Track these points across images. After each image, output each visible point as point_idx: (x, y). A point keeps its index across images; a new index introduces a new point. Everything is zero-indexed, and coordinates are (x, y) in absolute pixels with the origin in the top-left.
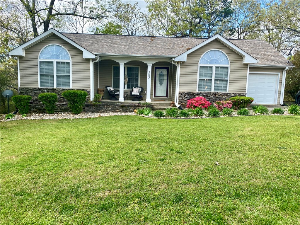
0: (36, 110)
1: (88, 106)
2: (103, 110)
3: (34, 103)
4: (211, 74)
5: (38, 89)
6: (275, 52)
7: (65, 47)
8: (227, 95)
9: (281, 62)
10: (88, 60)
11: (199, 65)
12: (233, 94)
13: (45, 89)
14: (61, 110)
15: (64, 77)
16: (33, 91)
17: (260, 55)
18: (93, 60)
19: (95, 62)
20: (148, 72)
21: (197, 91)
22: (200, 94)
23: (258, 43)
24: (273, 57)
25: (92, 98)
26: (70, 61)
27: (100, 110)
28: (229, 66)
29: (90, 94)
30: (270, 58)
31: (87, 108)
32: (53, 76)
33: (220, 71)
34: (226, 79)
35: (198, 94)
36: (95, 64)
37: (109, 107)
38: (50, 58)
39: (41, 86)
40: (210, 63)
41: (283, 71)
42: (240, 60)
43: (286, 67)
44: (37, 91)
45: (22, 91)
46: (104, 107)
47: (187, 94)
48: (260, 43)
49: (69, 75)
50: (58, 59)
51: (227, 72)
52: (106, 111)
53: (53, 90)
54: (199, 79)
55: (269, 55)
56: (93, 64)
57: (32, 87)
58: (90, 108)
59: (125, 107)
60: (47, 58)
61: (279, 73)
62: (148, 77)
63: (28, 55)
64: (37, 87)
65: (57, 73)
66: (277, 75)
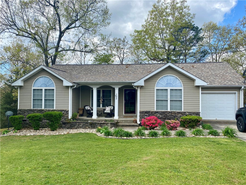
0: (28, 126)
1: (64, 123)
2: (76, 127)
3: (28, 121)
4: (167, 95)
5: (31, 110)
6: (233, 73)
7: (51, 78)
8: (182, 114)
9: (238, 82)
10: (67, 87)
11: (156, 88)
12: (188, 112)
13: (35, 110)
14: (46, 127)
15: (49, 101)
16: (27, 112)
17: (218, 76)
18: (71, 87)
19: (73, 88)
20: (116, 94)
21: (155, 110)
22: (157, 112)
24: (230, 78)
25: (70, 116)
26: (55, 88)
27: (73, 127)
28: (182, 88)
29: (68, 114)
30: (228, 78)
31: (63, 125)
32: (42, 100)
33: (174, 93)
34: (180, 99)
35: (156, 113)
36: (73, 89)
37: (80, 124)
38: (41, 87)
39: (33, 107)
40: (165, 86)
41: (240, 90)
42: (193, 83)
43: (242, 87)
44: (30, 111)
46: (76, 124)
47: (146, 112)
49: (53, 99)
50: (47, 86)
51: (181, 94)
52: (78, 127)
53: (41, 111)
54: (156, 100)
55: (227, 76)
56: (72, 90)
57: (27, 108)
58: (66, 126)
59: (93, 124)
60: (39, 87)
61: (237, 92)
62: (115, 98)
63: (25, 84)
64: (30, 108)
65: (45, 98)
66: (235, 93)
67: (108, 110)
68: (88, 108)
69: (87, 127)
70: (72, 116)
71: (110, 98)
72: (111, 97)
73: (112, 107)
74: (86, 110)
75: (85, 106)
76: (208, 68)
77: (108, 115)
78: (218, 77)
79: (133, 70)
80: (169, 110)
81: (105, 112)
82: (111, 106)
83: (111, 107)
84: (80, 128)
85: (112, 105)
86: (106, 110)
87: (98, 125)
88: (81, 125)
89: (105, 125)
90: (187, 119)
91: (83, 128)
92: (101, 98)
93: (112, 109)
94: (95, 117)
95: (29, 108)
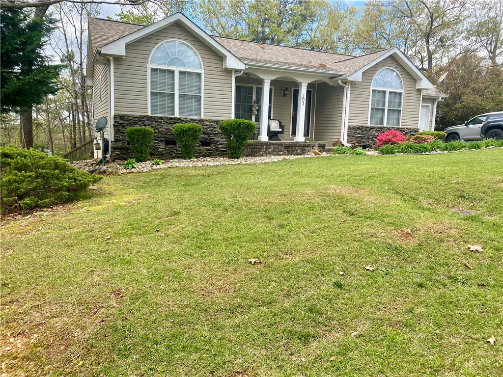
2: (261, 153)
4: (384, 102)
7: (194, 47)
8: (401, 131)
10: (229, 71)
11: (372, 88)
13: (161, 118)
15: (189, 99)
16: (141, 121)
18: (237, 71)
19: (237, 75)
21: (369, 125)
26: (202, 72)
27: (256, 153)
28: (402, 91)
32: (173, 95)
33: (394, 98)
34: (399, 109)
35: (372, 129)
38: (170, 64)
40: (384, 86)
41: (434, 103)
42: (414, 84)
47: (359, 128)
49: (200, 95)
50: (184, 65)
51: (401, 100)
54: (371, 108)
56: (235, 78)
57: (138, 114)
60: (165, 64)
61: (430, 105)
64: (145, 114)
65: (180, 91)
69: (281, 153)
77: (273, 136)
80: (385, 125)
84: (269, 155)
87: (298, 149)
88: (270, 150)
89: (309, 148)
91: (274, 155)
92: (254, 103)
94: (265, 137)
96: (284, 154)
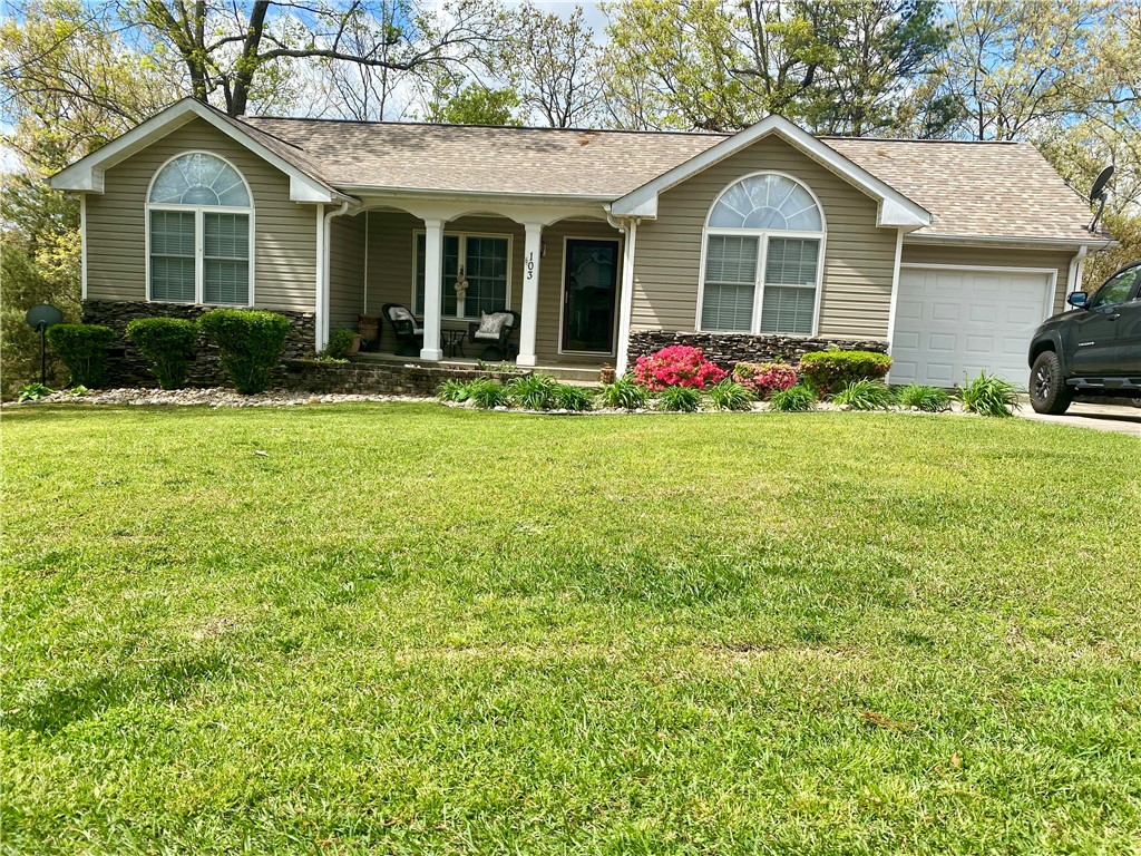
0: (134, 378)
1: (296, 368)
2: (347, 386)
3: (129, 354)
4: (753, 267)
5: (142, 309)
6: (1054, 191)
7: (234, 163)
8: (809, 347)
9: (1065, 228)
10: (309, 209)
11: (707, 231)
13: (165, 307)
14: (215, 381)
15: (227, 267)
16: (128, 312)
17: (987, 198)
18: (328, 208)
19: (333, 214)
20: (527, 255)
21: (697, 329)
22: (706, 339)
23: (997, 154)
24: (1037, 208)
25: (321, 339)
26: (251, 211)
27: (335, 385)
28: (822, 236)
29: (313, 330)
30: (1025, 210)
31: (293, 376)
32: (192, 261)
33: (787, 256)
34: (809, 285)
35: (701, 341)
36: (334, 222)
37: (368, 376)
38: (186, 201)
39: (153, 296)
40: (750, 224)
41: (1069, 264)
42: (868, 212)
43: (1079, 247)
44: (139, 311)
45: (91, 313)
46: (350, 374)
47: (658, 337)
48: (1006, 153)
49: (245, 259)
50: (214, 202)
51: (815, 259)
52: (359, 388)
53: (190, 313)
54: (705, 285)
55: (1024, 200)
56: (328, 221)
57: (124, 299)
58: (304, 377)
59: (424, 378)
60: (176, 201)
61: (1055, 271)
62: (526, 275)
63: (114, 188)
64: (141, 299)
65: (206, 253)
66: (1049, 276)
67: (490, 326)
68: (400, 316)
69: (400, 389)
70: (330, 343)
71: (500, 278)
72: (505, 273)
73: (511, 317)
74: (393, 322)
75: (386, 308)
76: (946, 166)
77: (488, 348)
78: (983, 201)
79: (610, 158)
80: (756, 330)
81: (478, 334)
82: (503, 311)
83: (502, 316)
84: (366, 392)
85: (508, 307)
86: (484, 327)
88: (370, 380)
90: (828, 360)
91: (381, 392)
92: (462, 273)
93: (509, 323)
94: (431, 351)
95: (131, 300)
96: (407, 392)
